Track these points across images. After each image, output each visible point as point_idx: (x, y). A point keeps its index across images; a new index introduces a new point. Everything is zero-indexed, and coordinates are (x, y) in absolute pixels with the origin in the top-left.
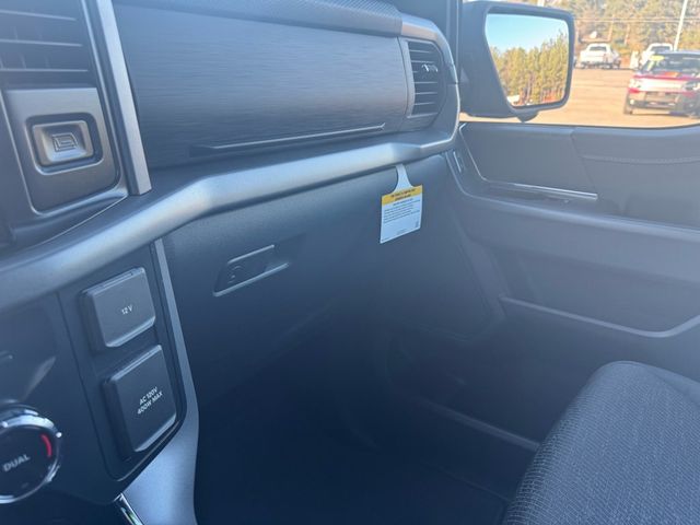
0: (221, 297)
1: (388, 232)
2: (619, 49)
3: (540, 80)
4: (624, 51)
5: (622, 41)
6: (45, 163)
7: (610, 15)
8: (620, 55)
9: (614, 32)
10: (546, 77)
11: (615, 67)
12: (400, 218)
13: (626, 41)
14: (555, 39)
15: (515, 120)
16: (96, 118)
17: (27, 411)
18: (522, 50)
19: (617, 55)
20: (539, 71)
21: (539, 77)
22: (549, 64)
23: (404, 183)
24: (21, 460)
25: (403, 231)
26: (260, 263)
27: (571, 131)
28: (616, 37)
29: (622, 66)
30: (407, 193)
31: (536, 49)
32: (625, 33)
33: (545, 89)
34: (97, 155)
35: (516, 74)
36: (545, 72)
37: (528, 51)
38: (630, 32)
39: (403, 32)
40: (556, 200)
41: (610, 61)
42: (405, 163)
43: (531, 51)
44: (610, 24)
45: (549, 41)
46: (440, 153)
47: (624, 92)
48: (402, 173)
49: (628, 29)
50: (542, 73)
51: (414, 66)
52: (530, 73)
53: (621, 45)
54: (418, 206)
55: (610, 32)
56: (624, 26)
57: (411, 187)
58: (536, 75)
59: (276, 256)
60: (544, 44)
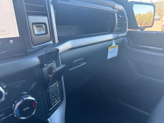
0: (71, 70)
1: (109, 56)
2: (160, 16)
3: (144, 22)
4: (161, 16)
5: (160, 14)
6: (35, 34)
7: (157, 8)
8: (160, 17)
9: (158, 12)
10: (146, 21)
11: (159, 20)
12: (112, 53)
13: (161, 14)
14: (149, 11)
15: (139, 30)
16: (47, 24)
17: (29, 96)
18: (140, 14)
19: (159, 17)
20: (144, 19)
21: (144, 21)
22: (147, 18)
23: (114, 44)
24: (27, 108)
25: (113, 56)
26: (80, 62)
27: (156, 33)
28: (159, 13)
29: (160, 20)
30: (115, 47)
31: (144, 14)
32: (161, 12)
33: (146, 24)
34: (47, 33)
35: (138, 20)
36: (146, 20)
37: (142, 14)
38: (163, 12)
39: (115, 7)
40: (152, 50)
41: (158, 19)
42: (115, 39)
43: (143, 14)
44: (157, 10)
45: (147, 12)
46: (122, 37)
47: (161, 26)
48: (114, 42)
49: (162, 11)
50: (145, 19)
51: (118, 16)
52: (142, 20)
53: (160, 15)
54: (117, 50)
55: (157, 12)
56: (161, 10)
57: (115, 45)
58: (143, 20)
59: (83, 61)
60: (146, 13)
